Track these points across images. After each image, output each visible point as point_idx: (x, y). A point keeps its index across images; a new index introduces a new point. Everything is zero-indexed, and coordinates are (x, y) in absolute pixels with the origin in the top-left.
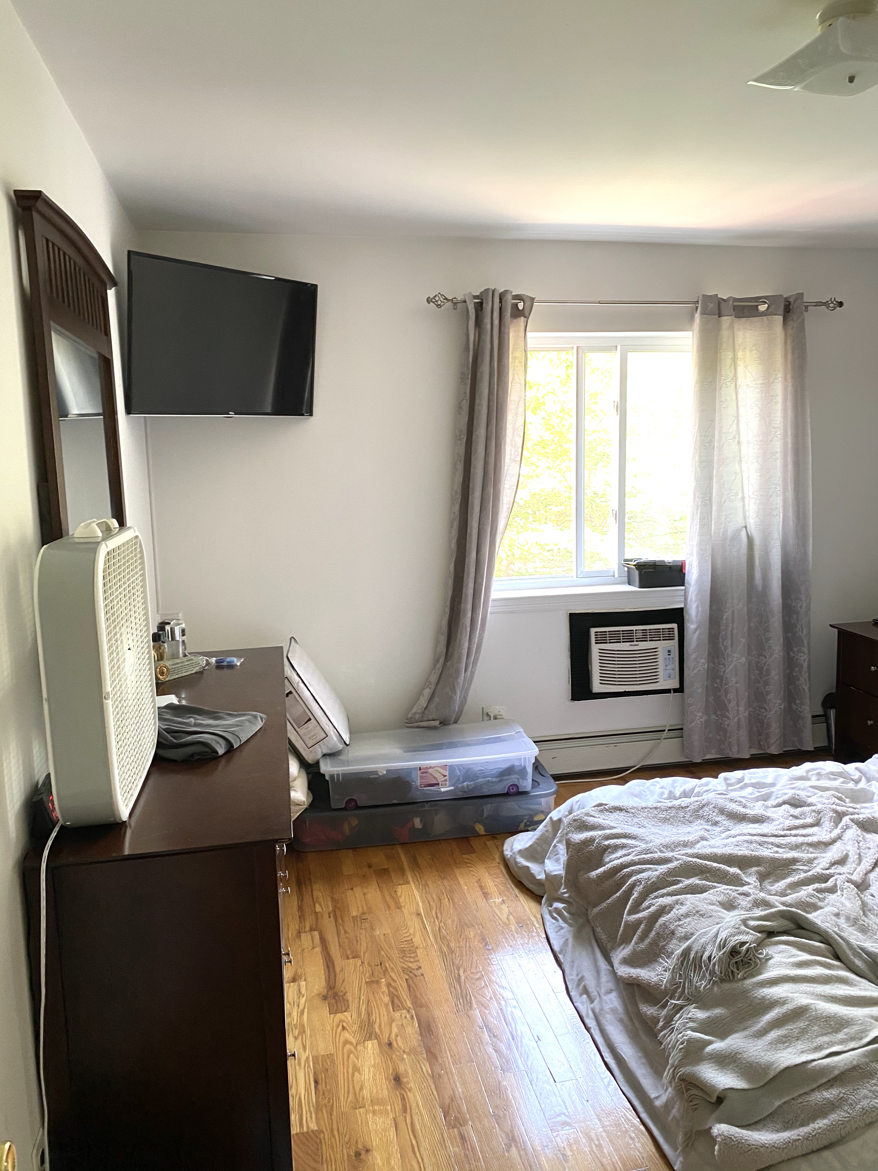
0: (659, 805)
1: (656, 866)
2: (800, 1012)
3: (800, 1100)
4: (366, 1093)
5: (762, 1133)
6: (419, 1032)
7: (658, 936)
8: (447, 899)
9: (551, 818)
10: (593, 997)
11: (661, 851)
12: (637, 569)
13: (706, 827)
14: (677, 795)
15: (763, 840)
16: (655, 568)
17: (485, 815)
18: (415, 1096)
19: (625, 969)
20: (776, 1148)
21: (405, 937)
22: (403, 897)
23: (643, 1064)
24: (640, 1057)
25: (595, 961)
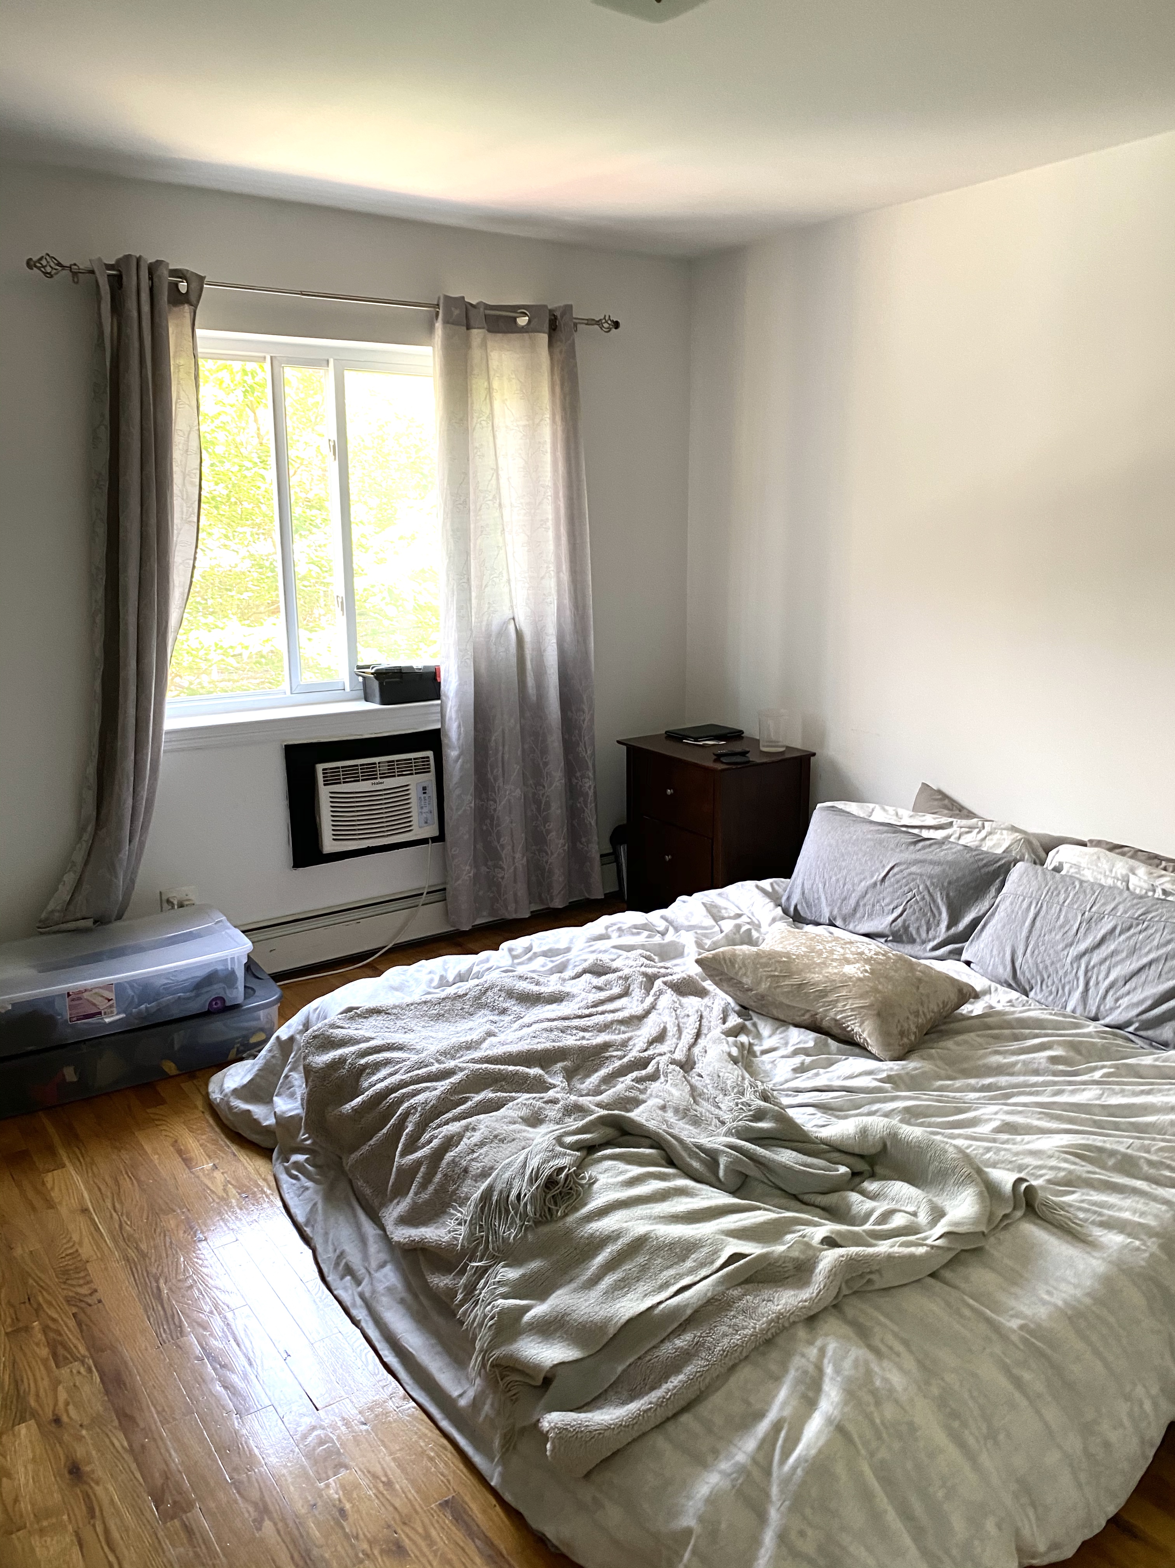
0: (429, 997)
1: (434, 1084)
2: (639, 1244)
3: (649, 1358)
4: (25, 1506)
5: (604, 1410)
6: (102, 1390)
7: (446, 1179)
8: (128, 1179)
9: (278, 1038)
10: (360, 1278)
11: (439, 1061)
12: (376, 678)
13: (491, 1018)
14: (451, 980)
15: (565, 1024)
16: (401, 677)
17: (176, 1047)
18: (106, 1489)
19: (404, 1231)
20: (625, 1426)
21: (66, 1249)
22: (56, 1189)
23: (438, 1353)
24: (433, 1346)
25: (358, 1227)
